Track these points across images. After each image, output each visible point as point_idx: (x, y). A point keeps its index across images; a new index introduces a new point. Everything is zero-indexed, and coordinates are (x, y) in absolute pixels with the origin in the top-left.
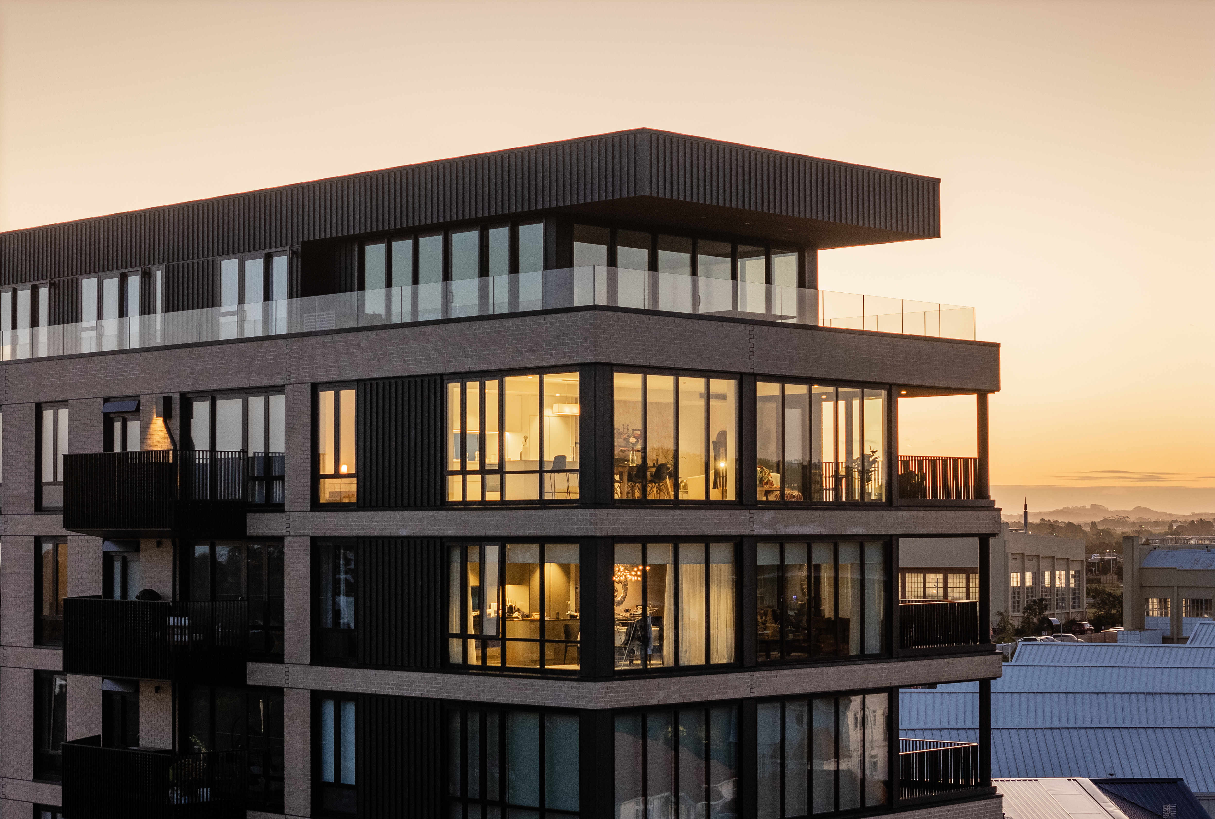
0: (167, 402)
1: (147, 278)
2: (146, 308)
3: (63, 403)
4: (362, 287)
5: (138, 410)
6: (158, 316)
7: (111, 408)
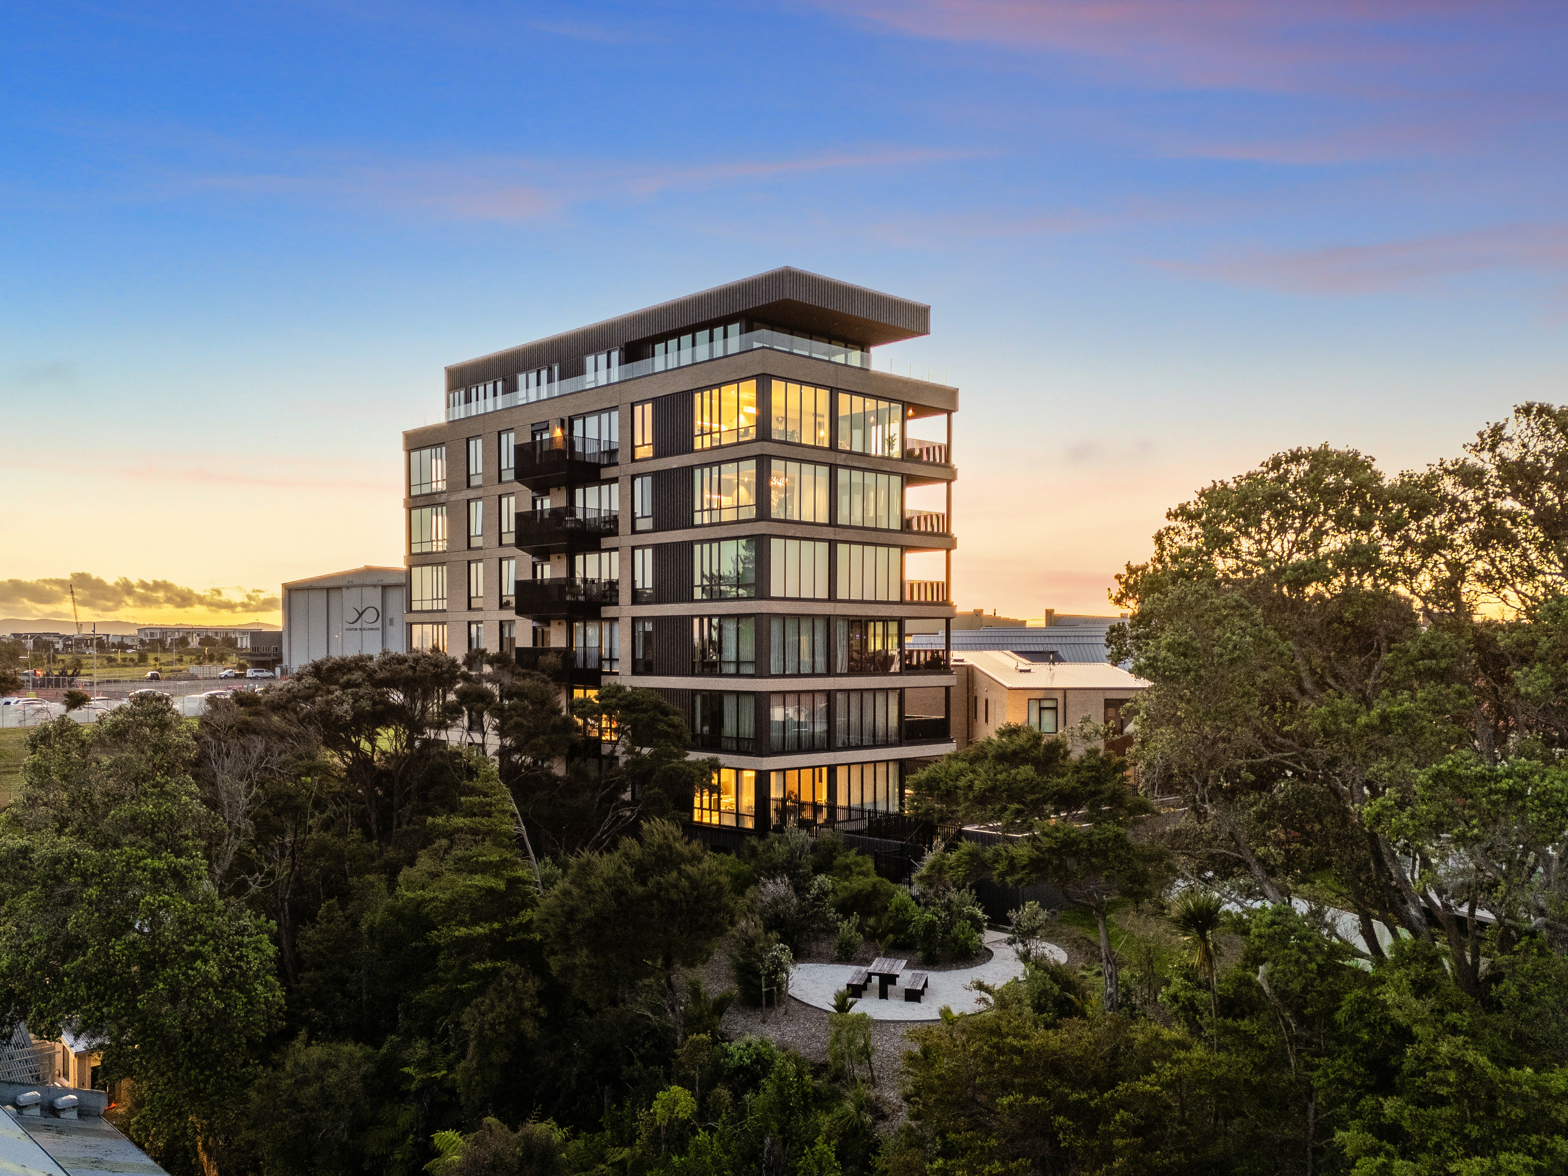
0: (562, 421)
1: (550, 370)
2: (550, 380)
3: (511, 430)
4: (653, 356)
5: (548, 428)
6: (556, 383)
7: (535, 428)
